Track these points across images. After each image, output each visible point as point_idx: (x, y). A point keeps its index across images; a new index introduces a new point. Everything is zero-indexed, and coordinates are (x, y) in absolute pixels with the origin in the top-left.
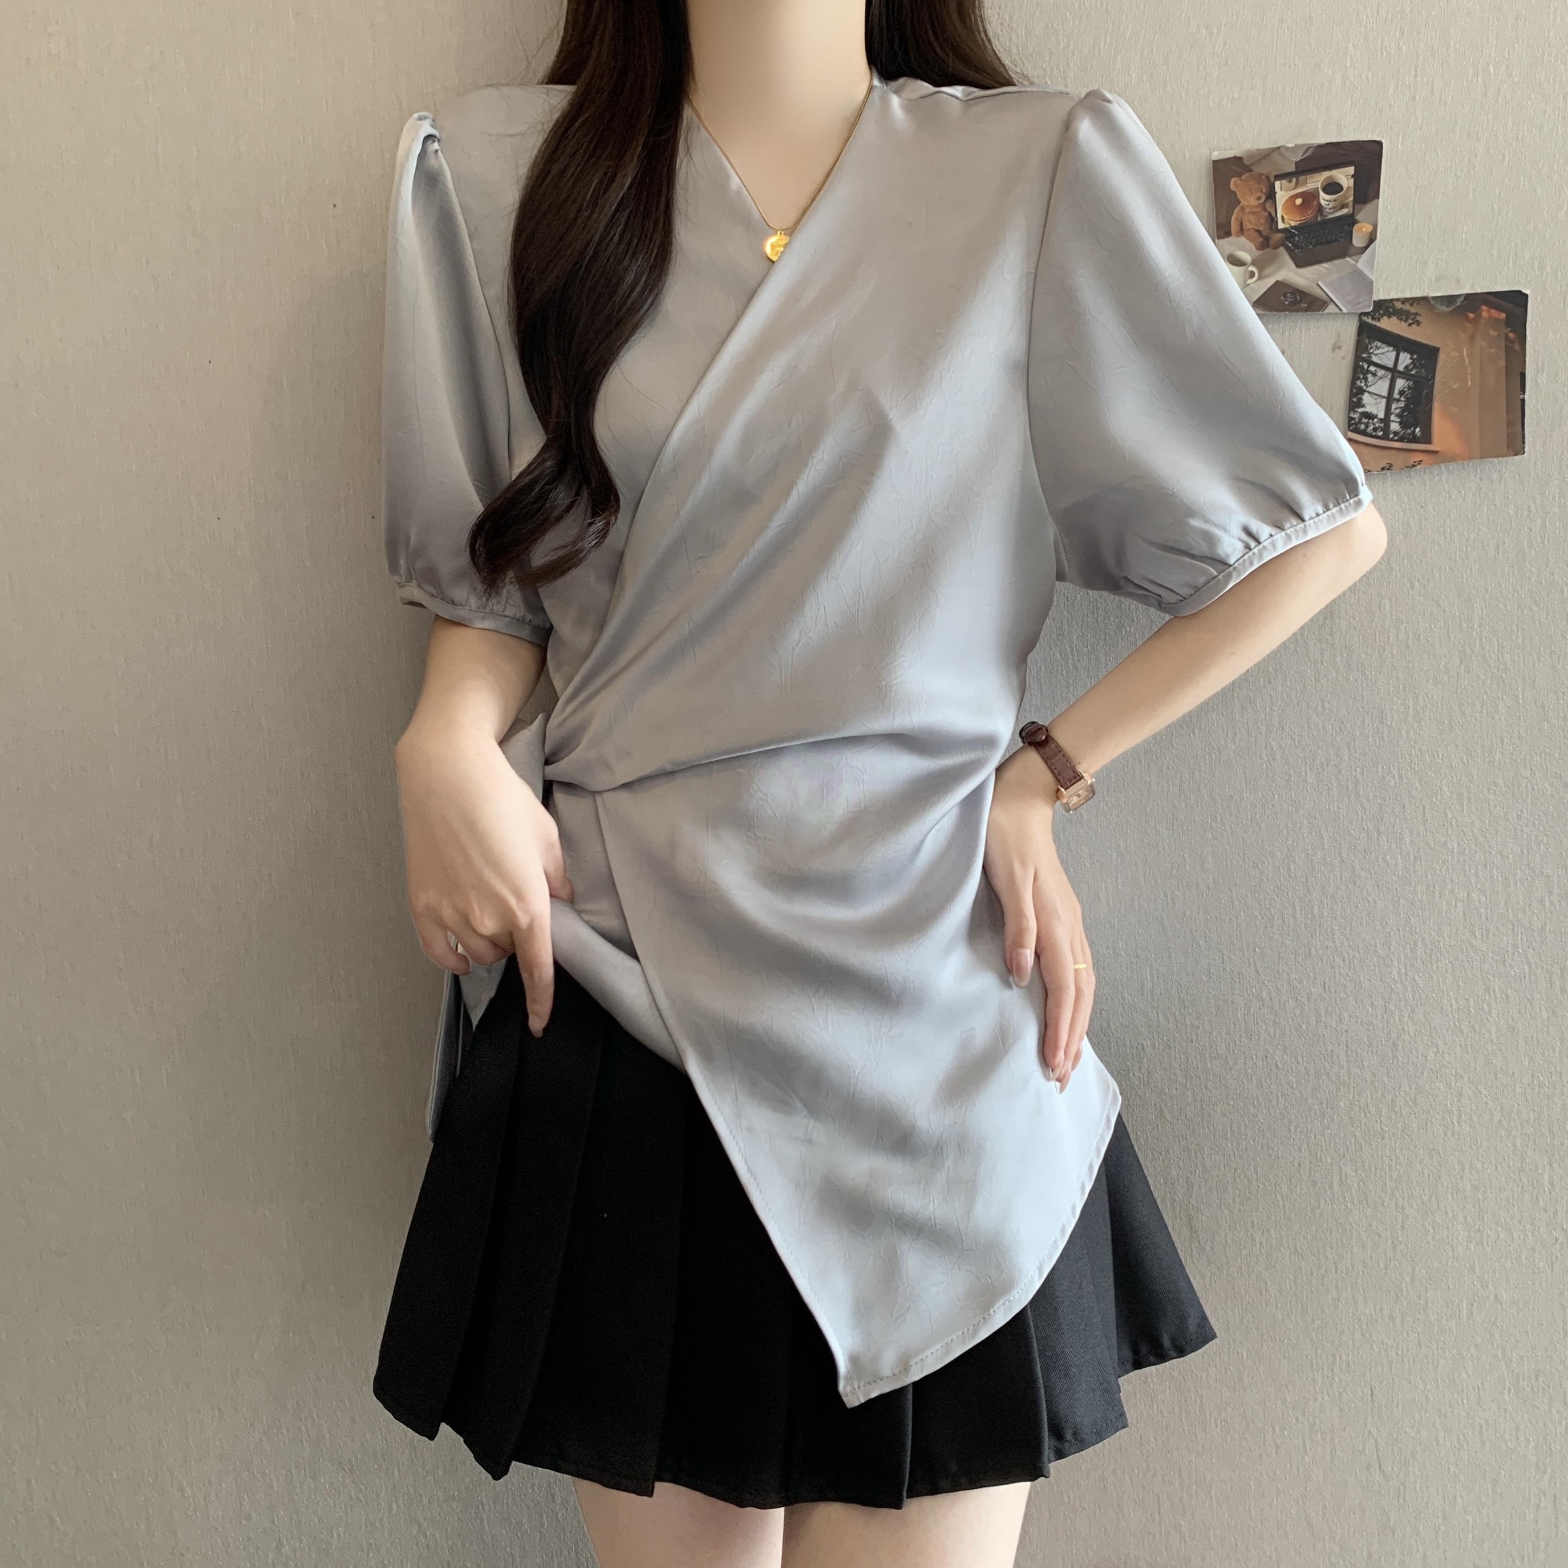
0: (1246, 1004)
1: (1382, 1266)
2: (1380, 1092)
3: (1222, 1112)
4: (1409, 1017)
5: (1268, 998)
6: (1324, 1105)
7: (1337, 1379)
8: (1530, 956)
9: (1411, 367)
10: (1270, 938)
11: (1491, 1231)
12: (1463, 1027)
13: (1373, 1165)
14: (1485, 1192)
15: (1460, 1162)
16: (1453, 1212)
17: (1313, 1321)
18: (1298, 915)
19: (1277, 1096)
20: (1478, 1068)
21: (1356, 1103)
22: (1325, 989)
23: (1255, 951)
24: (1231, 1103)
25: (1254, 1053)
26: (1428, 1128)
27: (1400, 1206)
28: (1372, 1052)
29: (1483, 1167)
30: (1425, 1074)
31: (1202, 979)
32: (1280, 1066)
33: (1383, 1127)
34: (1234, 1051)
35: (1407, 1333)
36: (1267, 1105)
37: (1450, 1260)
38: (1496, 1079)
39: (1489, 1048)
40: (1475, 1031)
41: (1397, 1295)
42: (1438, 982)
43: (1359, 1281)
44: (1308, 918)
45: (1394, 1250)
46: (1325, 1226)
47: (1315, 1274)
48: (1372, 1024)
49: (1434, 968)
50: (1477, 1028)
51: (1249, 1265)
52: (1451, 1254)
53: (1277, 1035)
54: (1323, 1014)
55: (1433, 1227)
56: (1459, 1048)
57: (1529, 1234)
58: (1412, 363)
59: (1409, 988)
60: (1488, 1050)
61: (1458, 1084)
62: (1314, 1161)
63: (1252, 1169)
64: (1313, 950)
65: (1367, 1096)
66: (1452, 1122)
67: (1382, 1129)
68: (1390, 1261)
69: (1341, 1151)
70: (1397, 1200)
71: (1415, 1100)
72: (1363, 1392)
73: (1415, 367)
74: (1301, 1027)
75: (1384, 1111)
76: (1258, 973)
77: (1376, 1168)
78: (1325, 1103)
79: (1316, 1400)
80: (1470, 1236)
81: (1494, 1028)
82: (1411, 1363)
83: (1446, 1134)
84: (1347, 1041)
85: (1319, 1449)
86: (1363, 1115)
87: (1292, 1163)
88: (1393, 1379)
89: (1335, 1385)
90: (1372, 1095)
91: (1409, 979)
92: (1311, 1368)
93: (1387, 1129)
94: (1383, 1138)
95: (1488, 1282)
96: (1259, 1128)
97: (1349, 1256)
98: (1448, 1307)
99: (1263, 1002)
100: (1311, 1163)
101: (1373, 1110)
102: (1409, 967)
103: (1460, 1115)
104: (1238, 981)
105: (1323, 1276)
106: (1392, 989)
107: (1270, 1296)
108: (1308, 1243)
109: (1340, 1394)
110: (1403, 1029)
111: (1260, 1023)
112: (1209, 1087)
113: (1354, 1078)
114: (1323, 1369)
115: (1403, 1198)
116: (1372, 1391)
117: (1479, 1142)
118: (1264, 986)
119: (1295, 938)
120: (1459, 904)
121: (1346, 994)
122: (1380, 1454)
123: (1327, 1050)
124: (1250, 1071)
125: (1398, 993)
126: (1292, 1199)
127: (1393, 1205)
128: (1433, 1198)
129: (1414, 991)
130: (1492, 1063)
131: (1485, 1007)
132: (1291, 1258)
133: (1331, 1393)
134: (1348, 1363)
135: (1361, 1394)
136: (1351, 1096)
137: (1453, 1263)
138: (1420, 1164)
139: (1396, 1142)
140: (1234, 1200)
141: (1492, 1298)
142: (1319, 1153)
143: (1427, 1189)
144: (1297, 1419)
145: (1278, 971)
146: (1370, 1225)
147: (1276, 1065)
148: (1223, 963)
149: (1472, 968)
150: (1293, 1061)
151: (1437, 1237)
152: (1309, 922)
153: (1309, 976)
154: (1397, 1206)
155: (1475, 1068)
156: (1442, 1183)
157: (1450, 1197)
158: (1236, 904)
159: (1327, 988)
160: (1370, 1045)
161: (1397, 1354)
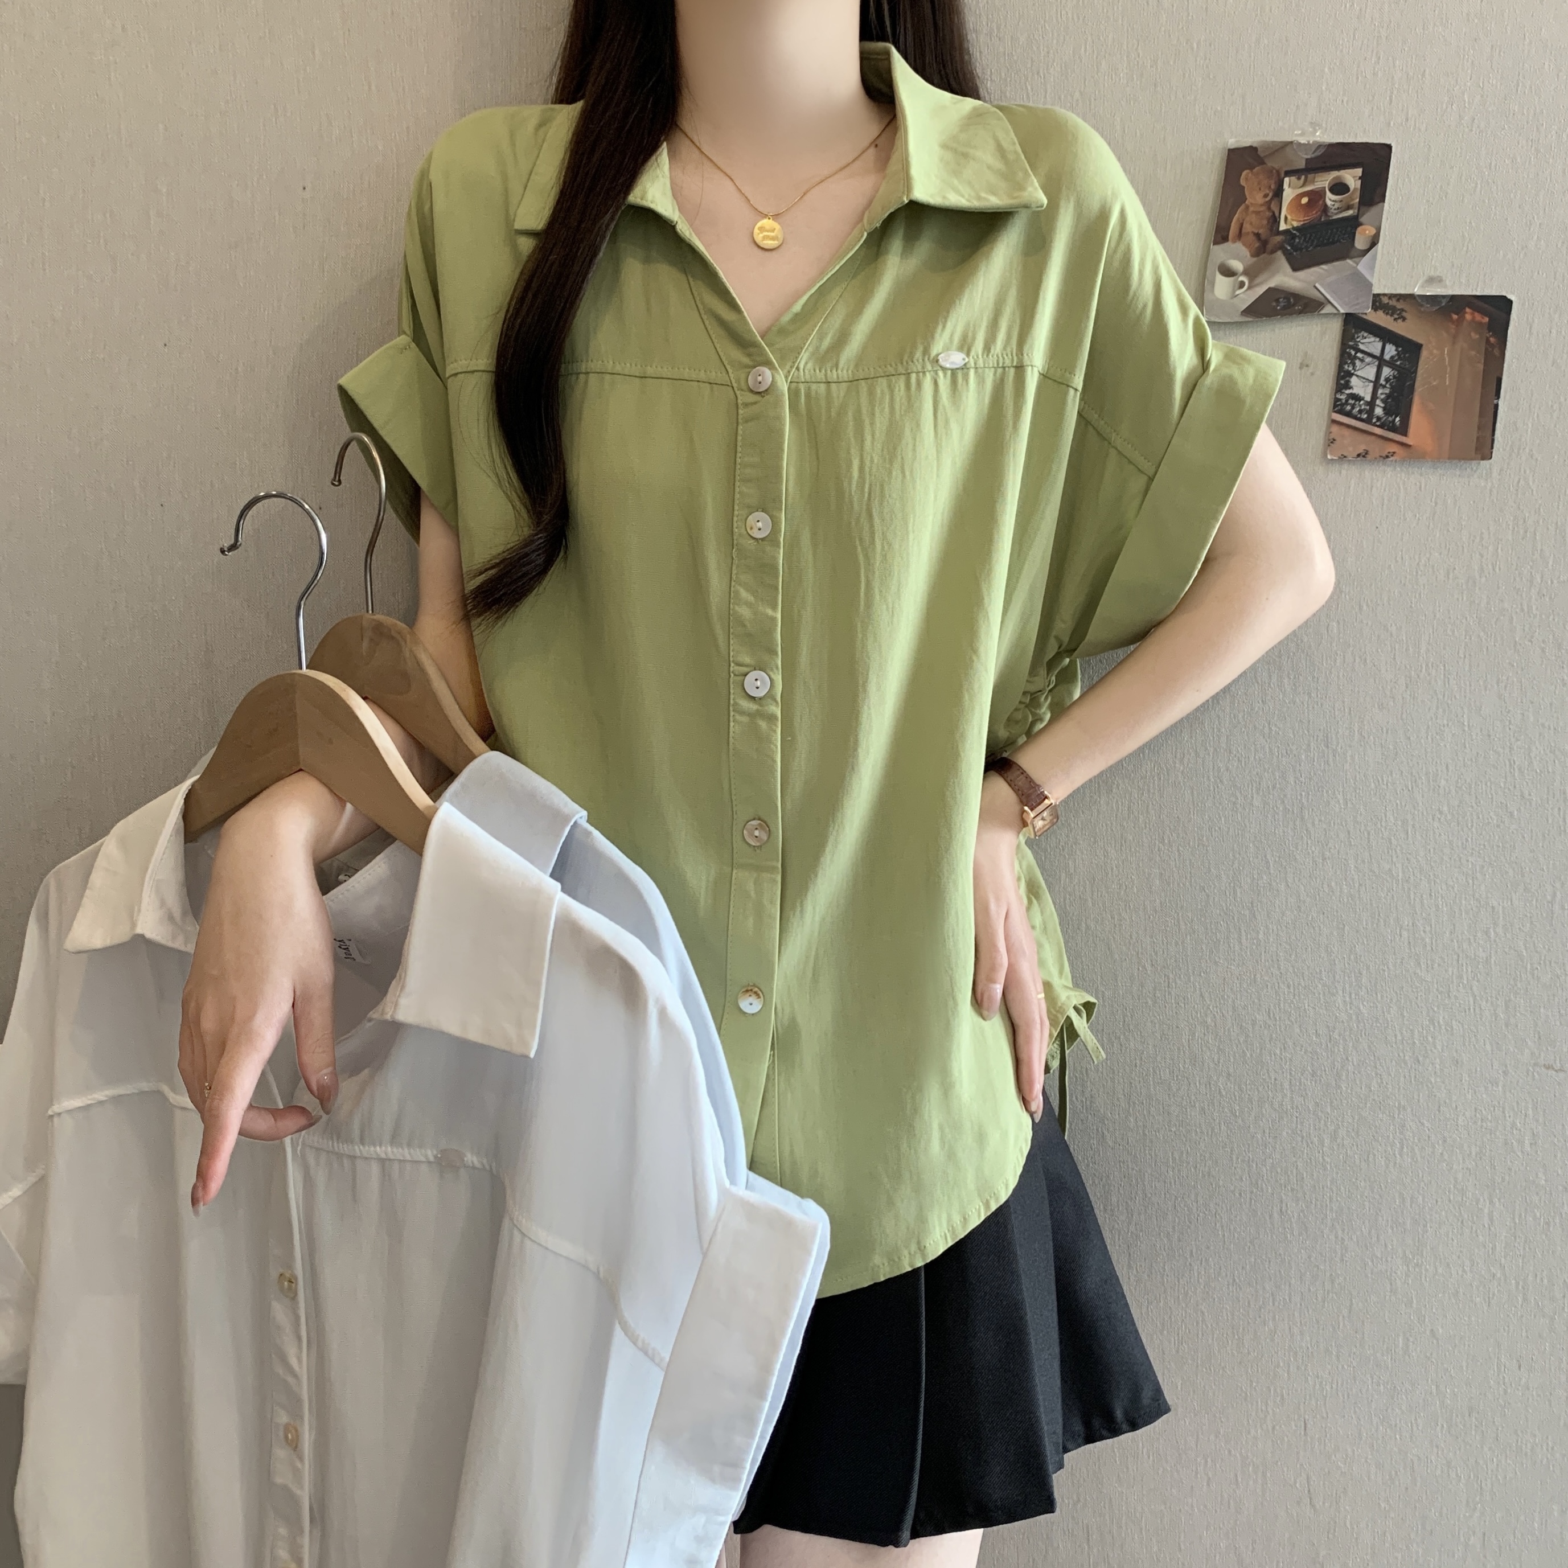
0: (1190, 1029)
1: (1320, 1299)
2: (1322, 1122)
3: (1164, 1138)
4: (1353, 1046)
5: (1213, 1024)
6: (1267, 1135)
7: (1271, 1412)
8: (1475, 988)
9: (1396, 358)
10: (1216, 963)
11: (1430, 1265)
12: (1407, 1058)
13: (1314, 1196)
14: (1425, 1226)
15: (1401, 1194)
16: (1392, 1245)
17: (1249, 1353)
18: (1244, 941)
19: (1220, 1123)
20: (1421, 1101)
21: (1299, 1132)
22: (1269, 1016)
23: (1200, 975)
24: (1173, 1129)
25: (1198, 1079)
26: (1370, 1159)
27: (1340, 1238)
28: (1316, 1082)
29: (1423, 1200)
30: (1368, 1105)
31: (1147, 1003)
32: (1224, 1093)
33: (1326, 1158)
34: (1177, 1076)
35: (1343, 1367)
36: (1210, 1133)
37: (1388, 1294)
38: (1439, 1111)
39: (1433, 1081)
40: (1419, 1061)
41: (1334, 1328)
42: (1383, 1012)
43: (1297, 1314)
44: (1253, 943)
45: (1333, 1283)
46: (1264, 1257)
47: (1252, 1306)
48: (1316, 1053)
49: (1379, 998)
50: (1421, 1059)
51: (1186, 1294)
52: (1388, 1289)
53: (1221, 1061)
54: (1267, 1041)
55: (1372, 1261)
56: (1402, 1079)
57: (1467, 1269)
58: (1398, 354)
59: (1354, 1017)
60: (1431, 1083)
61: (1401, 1116)
62: (1255, 1191)
63: (1193, 1197)
64: (1258, 976)
65: (1310, 1125)
66: (1394, 1154)
67: (1324, 1160)
68: (1328, 1293)
69: (1282, 1181)
70: (1337, 1232)
71: (1357, 1133)
72: (1296, 1426)
73: (1400, 358)
74: (1245, 1055)
75: (1327, 1142)
76: (1203, 997)
77: (1317, 1200)
78: (1267, 1131)
79: (1249, 1433)
80: (1409, 1270)
81: (1438, 1060)
82: (1346, 1396)
83: (1387, 1167)
84: (1291, 1069)
85: (1251, 1483)
86: (1305, 1145)
87: (1233, 1192)
88: (1327, 1413)
89: (1268, 1418)
90: (1315, 1125)
91: (1353, 1008)
92: (1246, 1400)
93: (1329, 1160)
94: (1325, 1169)
95: (1424, 1316)
96: (1201, 1155)
97: (1287, 1287)
98: (1384, 1341)
99: (1208, 1028)
100: (1252, 1192)
101: (1316, 1140)
102: (1353, 996)
103: (1403, 1148)
104: (1183, 1005)
105: (1260, 1308)
106: (1336, 1017)
107: (1207, 1327)
108: (1246, 1273)
109: (1274, 1428)
110: (1347, 1059)
111: (1204, 1049)
112: (1152, 1112)
113: (1297, 1107)
114: (1257, 1402)
115: (1343, 1230)
116: (1305, 1424)
117: (1420, 1176)
118: (1209, 1012)
119: (1241, 963)
120: (1405, 934)
121: (1291, 1021)
122: (1311, 1488)
123: (1270, 1078)
124: (1193, 1098)
125: (1343, 1022)
126: (1232, 1228)
127: (1332, 1237)
128: (1373, 1231)
129: (1359, 1022)
130: (1435, 1096)
131: (1430, 1039)
132: (1228, 1288)
133: (1265, 1426)
134: (1282, 1396)
135: (1294, 1428)
136: (1294, 1125)
137: (1390, 1296)
138: (1361, 1197)
139: (1337, 1173)
140: (1174, 1228)
141: (1428, 1332)
142: (1259, 1183)
143: (1367, 1221)
144: (1230, 1452)
145: (1223, 996)
146: (1309, 1257)
147: (1220, 1092)
148: (1169, 987)
149: (1417, 998)
150: (1236, 1088)
151: (1375, 1270)
152: (1254, 947)
153: (1253, 1002)
154: (1336, 1237)
155: (1419, 1101)
156: (1382, 1217)
157: (1390, 1231)
158: (1183, 927)
159: (1272, 1015)
160: (1314, 1074)
161: (1332, 1387)
